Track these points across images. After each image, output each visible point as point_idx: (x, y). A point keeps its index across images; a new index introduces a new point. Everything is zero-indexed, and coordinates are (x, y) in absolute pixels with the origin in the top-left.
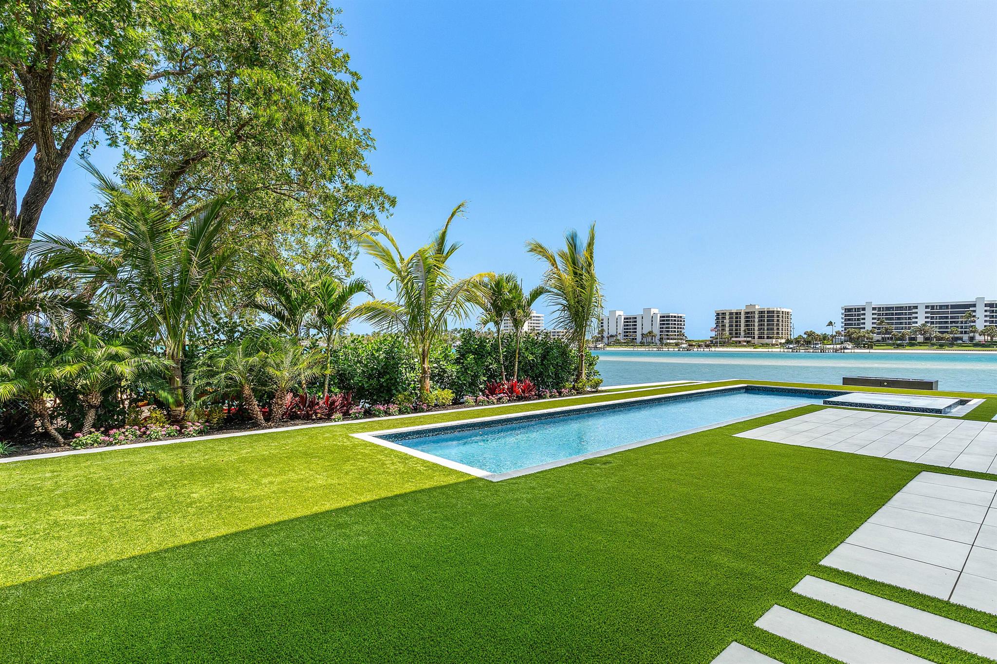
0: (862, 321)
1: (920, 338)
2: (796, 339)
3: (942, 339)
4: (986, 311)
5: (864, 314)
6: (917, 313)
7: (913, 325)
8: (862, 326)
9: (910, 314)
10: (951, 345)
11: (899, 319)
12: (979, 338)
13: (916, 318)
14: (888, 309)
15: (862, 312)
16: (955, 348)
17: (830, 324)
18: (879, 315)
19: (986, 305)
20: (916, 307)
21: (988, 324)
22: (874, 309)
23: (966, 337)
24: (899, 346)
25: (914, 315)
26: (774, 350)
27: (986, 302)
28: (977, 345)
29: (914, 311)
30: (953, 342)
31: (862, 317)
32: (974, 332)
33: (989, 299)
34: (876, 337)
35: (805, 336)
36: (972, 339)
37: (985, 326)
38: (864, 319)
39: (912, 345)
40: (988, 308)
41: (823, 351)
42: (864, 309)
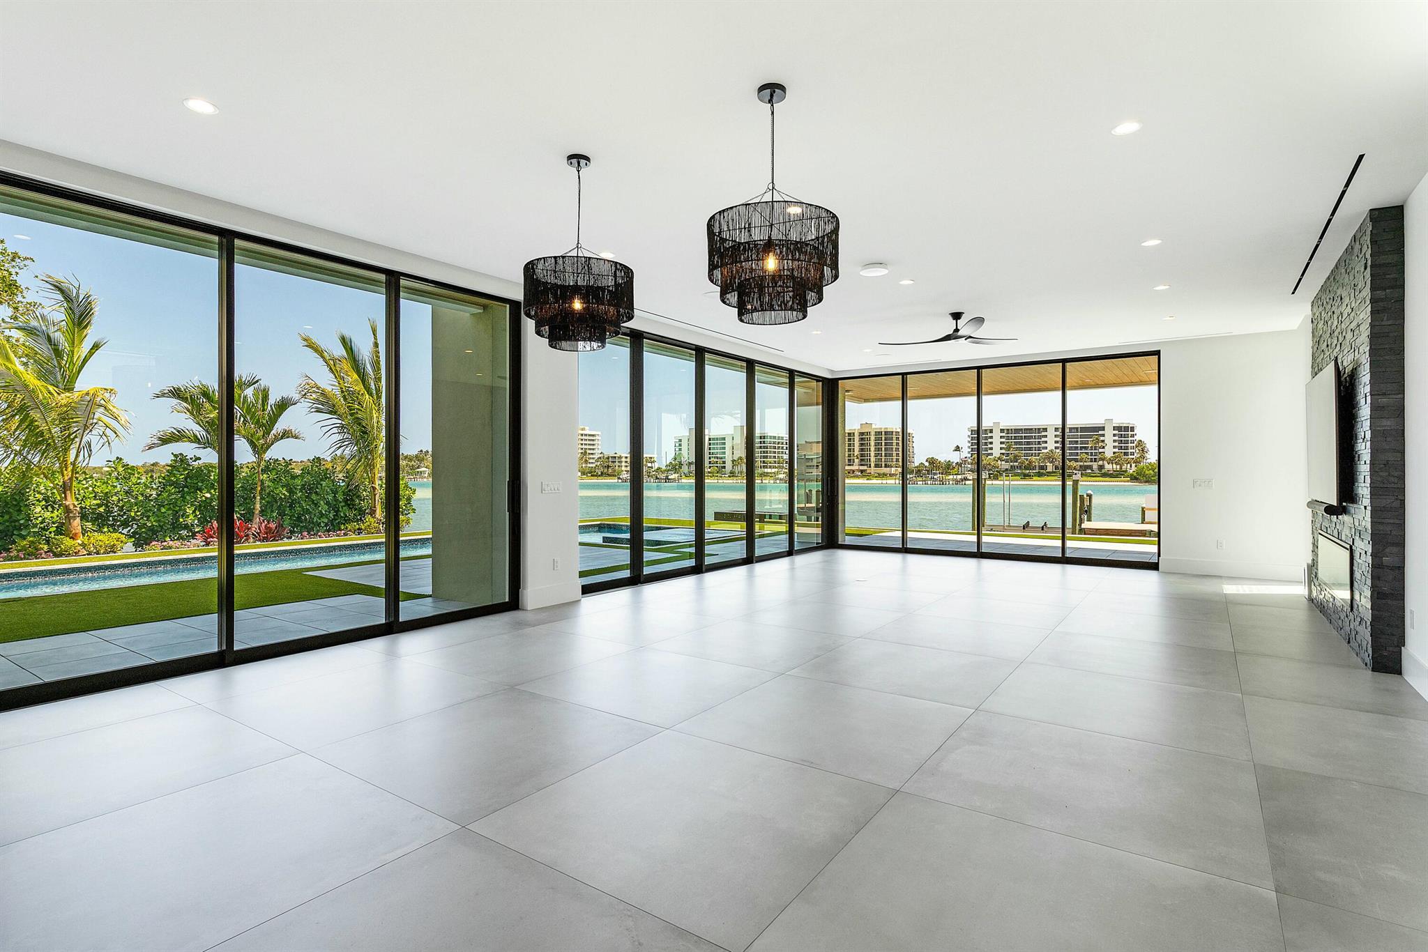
0: (990, 446)
1: (1051, 467)
2: (917, 467)
4: (1114, 435)
5: (991, 437)
6: (1046, 436)
7: (1043, 451)
8: (990, 451)
9: (1040, 437)
11: (1028, 443)
12: (1108, 467)
13: (1046, 442)
14: (1017, 431)
15: (990, 435)
17: (957, 449)
18: (1008, 438)
19: (1115, 428)
20: (1045, 430)
21: (1116, 450)
22: (1002, 431)
23: (1095, 465)
24: (1025, 476)
25: (1043, 439)
26: (889, 481)
27: (1114, 425)
28: (1104, 475)
29: (1043, 434)
30: (1082, 472)
31: (990, 440)
32: (1103, 460)
33: (1116, 423)
34: (1005, 465)
35: (927, 464)
36: (1101, 467)
37: (1114, 453)
38: (991, 443)
39: (1040, 475)
40: (1116, 432)
41: (942, 482)
42: (991, 431)
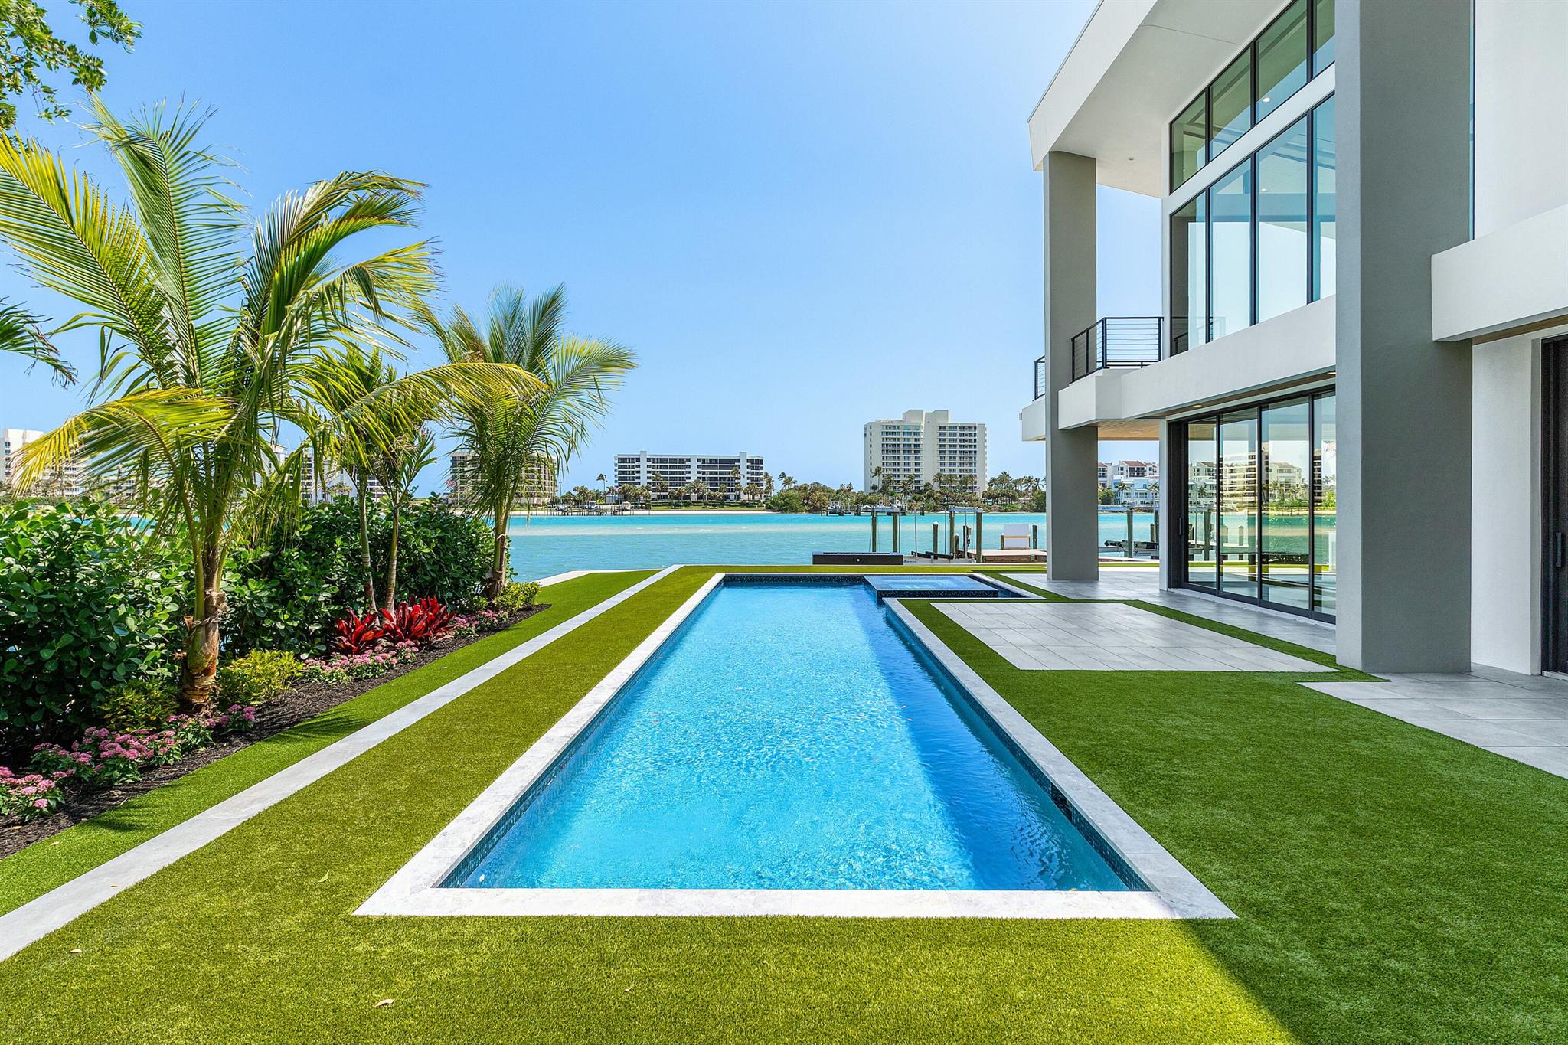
0: (637, 475)
1: (694, 497)
2: (564, 497)
3: (714, 497)
4: (747, 467)
5: (639, 466)
6: (689, 467)
7: (687, 481)
8: (637, 481)
9: (684, 467)
10: (722, 504)
11: (673, 473)
12: (744, 497)
13: (689, 472)
14: (662, 460)
15: (637, 463)
16: (725, 508)
17: (603, 477)
18: (654, 467)
19: (748, 461)
20: (689, 460)
21: (750, 481)
22: (649, 460)
23: (732, 495)
24: (677, 506)
25: (687, 470)
26: (539, 512)
27: (748, 457)
28: (742, 504)
29: (687, 464)
30: (723, 502)
31: (637, 469)
32: (739, 490)
34: (654, 495)
35: (575, 493)
36: (738, 497)
37: (748, 484)
38: (638, 472)
39: (687, 505)
40: (749, 464)
42: (638, 460)
